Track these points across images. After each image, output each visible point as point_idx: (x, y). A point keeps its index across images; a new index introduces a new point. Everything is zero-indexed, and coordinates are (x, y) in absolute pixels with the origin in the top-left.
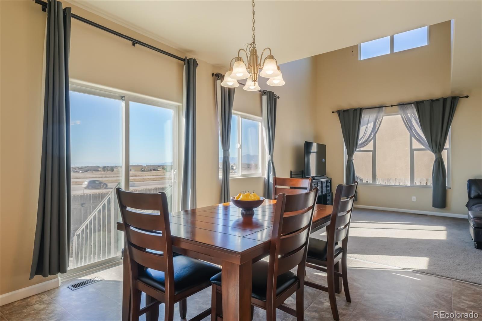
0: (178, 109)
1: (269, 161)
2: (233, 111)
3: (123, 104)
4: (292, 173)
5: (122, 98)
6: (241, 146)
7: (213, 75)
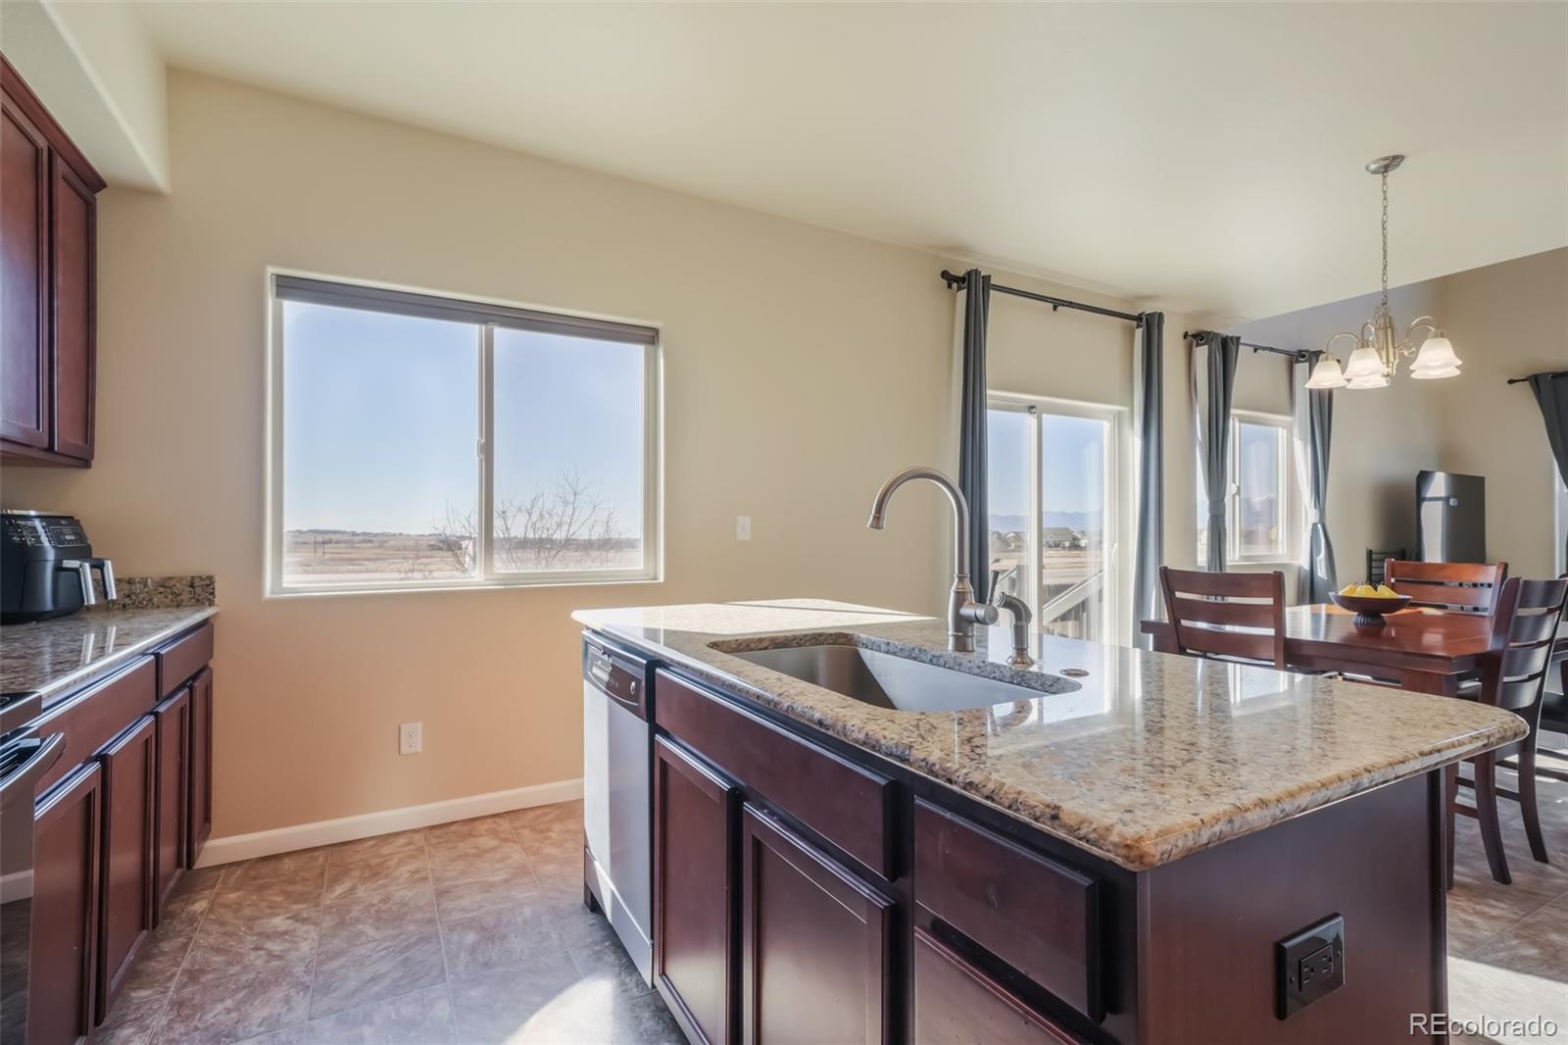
0: (1118, 420)
1: (1315, 525)
2: (1233, 411)
3: (1031, 421)
4: (1374, 556)
5: (1031, 408)
6: (1239, 488)
7: (1186, 336)
